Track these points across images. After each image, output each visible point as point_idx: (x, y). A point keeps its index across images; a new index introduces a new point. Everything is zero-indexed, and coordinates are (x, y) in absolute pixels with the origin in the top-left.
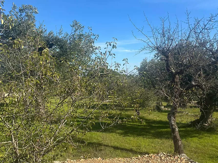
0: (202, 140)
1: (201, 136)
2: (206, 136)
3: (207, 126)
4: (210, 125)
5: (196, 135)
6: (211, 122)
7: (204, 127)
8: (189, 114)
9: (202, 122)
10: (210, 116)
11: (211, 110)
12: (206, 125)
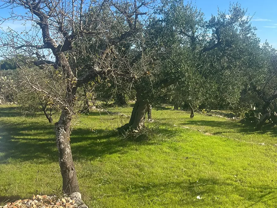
0: (124, 157)
1: (126, 149)
2: (132, 150)
3: (137, 133)
4: (141, 131)
5: (119, 149)
6: (144, 127)
7: (133, 135)
8: (124, 115)
9: (132, 128)
10: (143, 118)
11: (143, 110)
12: (136, 131)
